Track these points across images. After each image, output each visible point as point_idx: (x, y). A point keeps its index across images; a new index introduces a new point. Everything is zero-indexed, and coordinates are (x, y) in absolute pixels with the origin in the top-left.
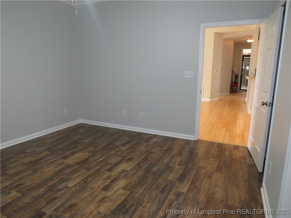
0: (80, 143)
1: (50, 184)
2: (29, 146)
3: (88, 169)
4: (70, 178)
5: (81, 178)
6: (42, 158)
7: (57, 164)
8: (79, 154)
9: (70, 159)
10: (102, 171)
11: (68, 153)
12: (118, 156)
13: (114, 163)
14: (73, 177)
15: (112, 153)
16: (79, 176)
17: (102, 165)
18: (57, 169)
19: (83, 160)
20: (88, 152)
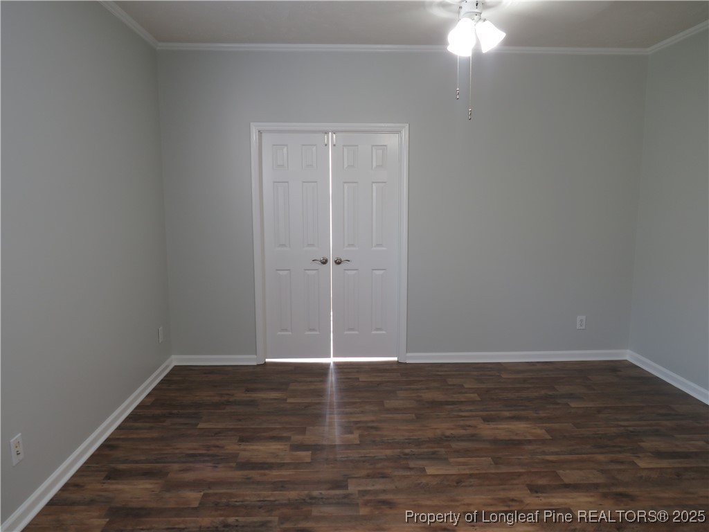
0: (558, 404)
1: (407, 451)
2: (464, 373)
3: (497, 462)
4: (446, 459)
5: (464, 469)
6: (453, 403)
7: (462, 423)
8: (525, 426)
9: (496, 426)
10: (515, 482)
11: (507, 414)
12: (603, 471)
13: (567, 481)
14: (451, 460)
15: (600, 457)
16: (464, 464)
17: (536, 470)
18: (448, 433)
19: (514, 440)
20: (546, 430)
